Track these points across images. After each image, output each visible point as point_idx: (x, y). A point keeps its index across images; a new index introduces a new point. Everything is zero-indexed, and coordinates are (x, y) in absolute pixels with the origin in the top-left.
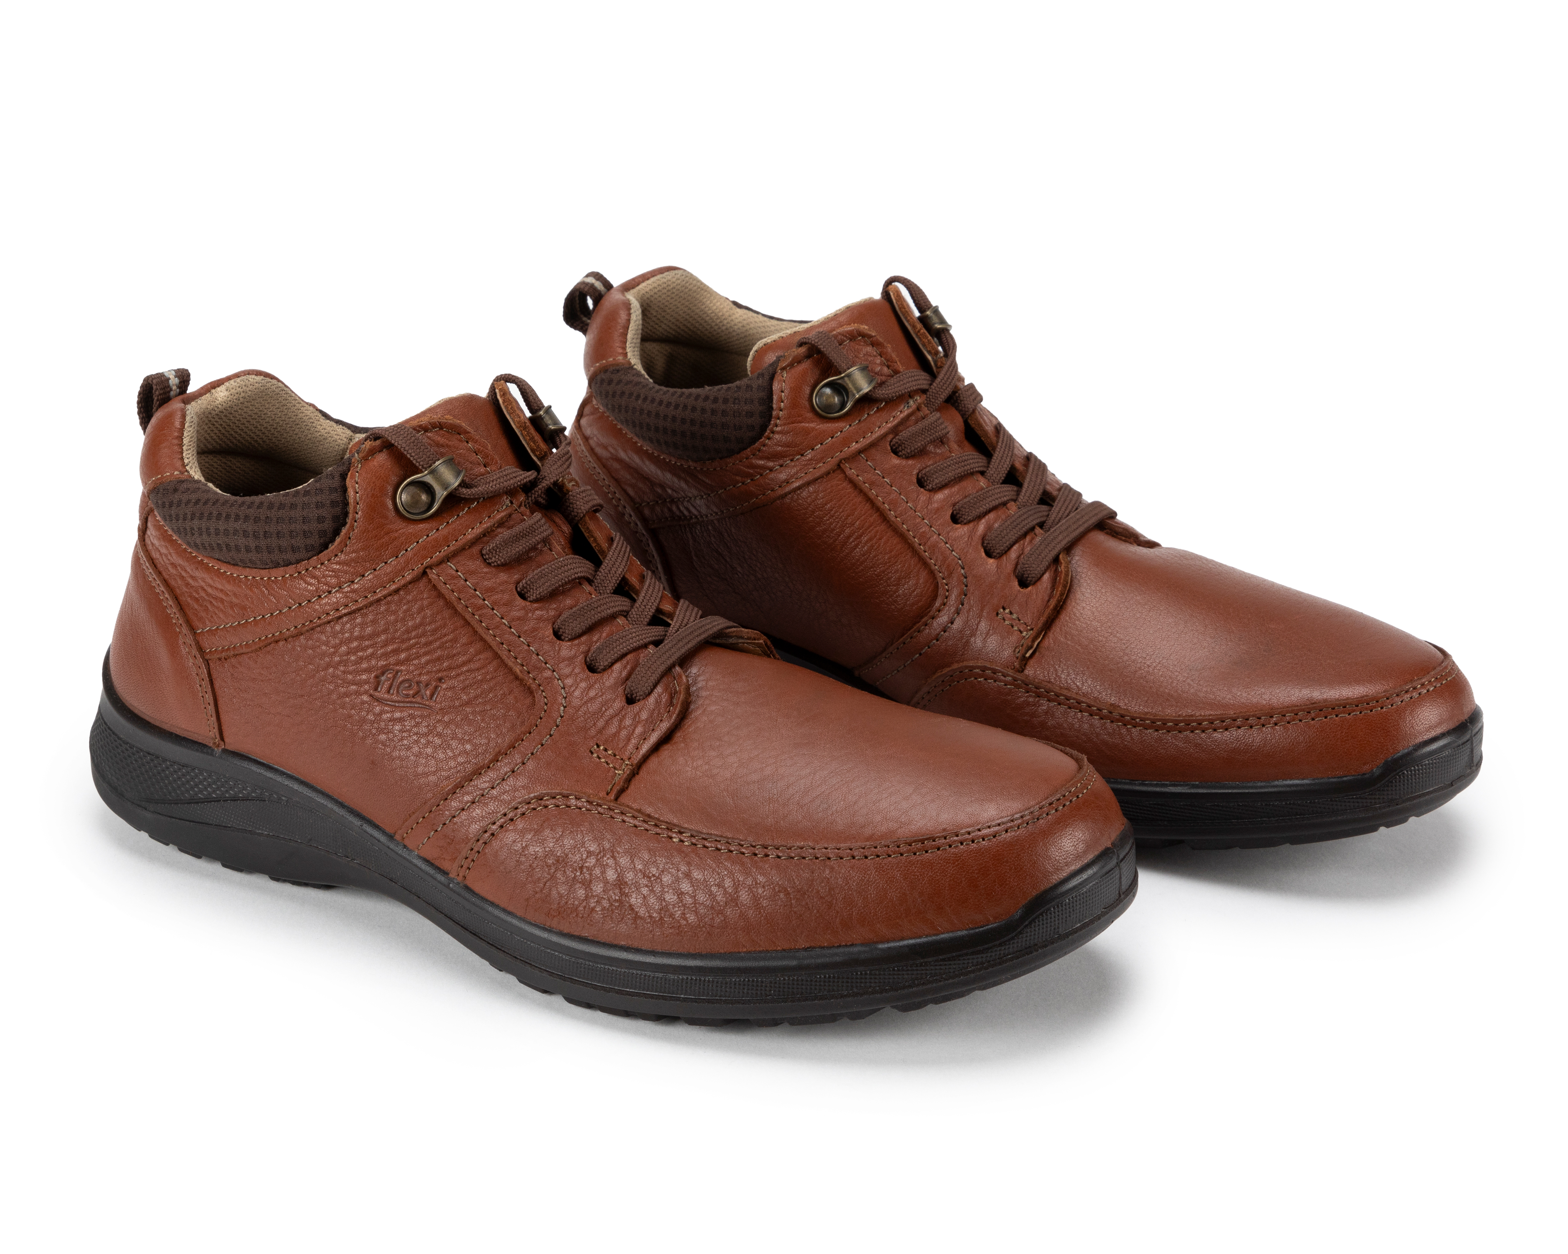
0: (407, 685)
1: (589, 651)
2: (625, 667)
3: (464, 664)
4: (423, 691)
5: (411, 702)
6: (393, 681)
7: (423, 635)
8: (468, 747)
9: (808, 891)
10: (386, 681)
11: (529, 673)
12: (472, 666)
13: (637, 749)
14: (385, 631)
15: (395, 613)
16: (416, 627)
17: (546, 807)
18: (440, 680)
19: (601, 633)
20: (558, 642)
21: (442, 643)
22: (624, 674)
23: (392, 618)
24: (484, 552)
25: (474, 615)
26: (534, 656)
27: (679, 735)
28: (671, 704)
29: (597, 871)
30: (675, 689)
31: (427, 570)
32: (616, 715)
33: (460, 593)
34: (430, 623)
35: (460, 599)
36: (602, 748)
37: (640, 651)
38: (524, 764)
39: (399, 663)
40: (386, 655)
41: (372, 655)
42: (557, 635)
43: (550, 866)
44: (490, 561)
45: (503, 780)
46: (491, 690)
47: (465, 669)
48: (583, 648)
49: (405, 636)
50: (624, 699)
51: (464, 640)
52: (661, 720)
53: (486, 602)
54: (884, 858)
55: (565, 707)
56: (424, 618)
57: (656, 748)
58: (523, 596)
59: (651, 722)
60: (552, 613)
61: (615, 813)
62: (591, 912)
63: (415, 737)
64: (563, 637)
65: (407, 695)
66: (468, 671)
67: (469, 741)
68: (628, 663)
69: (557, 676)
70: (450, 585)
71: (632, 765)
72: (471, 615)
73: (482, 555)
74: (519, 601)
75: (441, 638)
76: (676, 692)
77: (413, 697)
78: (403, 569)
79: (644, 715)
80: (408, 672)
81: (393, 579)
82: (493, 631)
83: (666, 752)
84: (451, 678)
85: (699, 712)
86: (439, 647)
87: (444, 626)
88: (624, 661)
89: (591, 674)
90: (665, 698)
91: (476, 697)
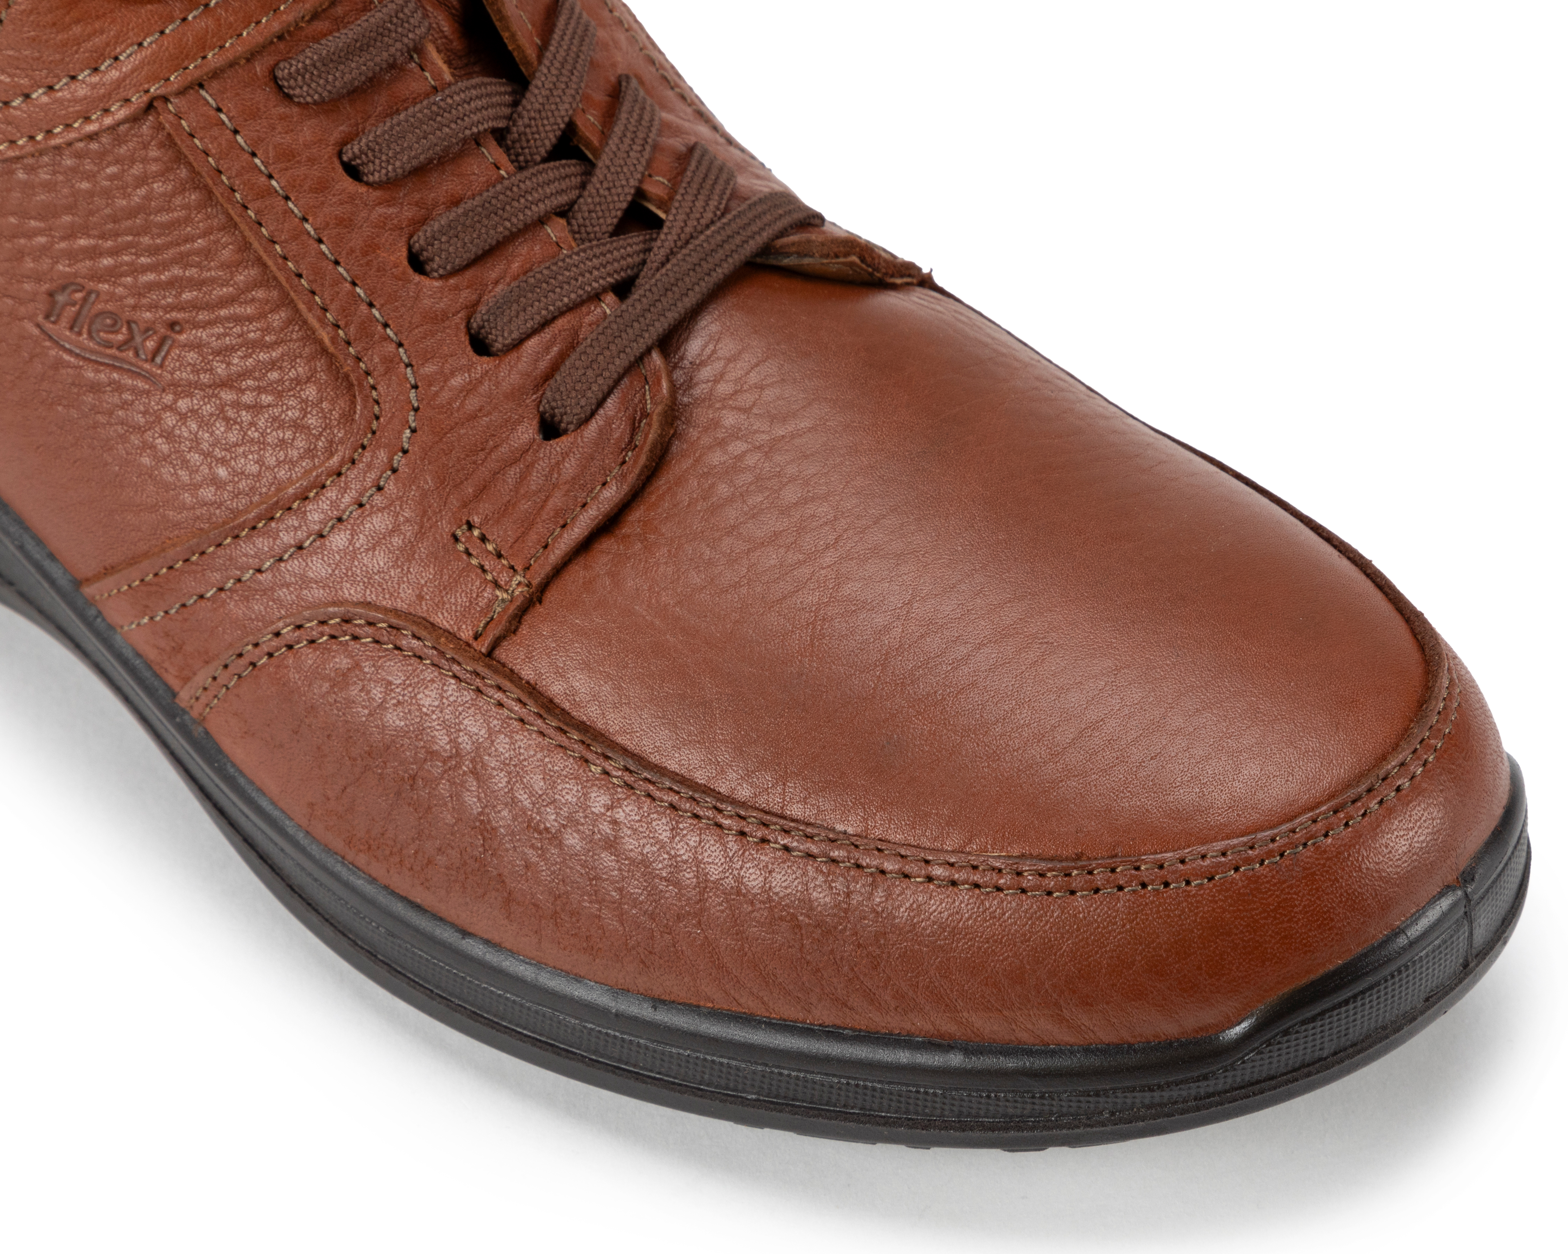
0: (108, 321)
1: (477, 303)
2: (547, 349)
3: (224, 302)
4: (138, 339)
5: (115, 358)
6: (82, 307)
7: (145, 230)
8: (222, 472)
9: (836, 928)
10: (67, 304)
11: (348, 343)
12: (238, 310)
13: (546, 547)
14: (70, 209)
15: (90, 176)
16: (132, 213)
17: (355, 638)
18: (172, 325)
19: (509, 263)
20: (417, 278)
21: (181, 253)
22: (543, 365)
23: (85, 185)
24: (279, 74)
25: (246, 208)
26: (364, 308)
27: (636, 515)
28: (631, 445)
29: (444, 788)
30: (644, 409)
31: (155, 104)
32: (516, 461)
33: (220, 158)
34: (159, 211)
35: (220, 172)
36: (476, 533)
37: (584, 309)
38: (322, 536)
39: (97, 276)
40: (72, 256)
41: (45, 250)
42: (417, 263)
43: (355, 760)
44: (291, 92)
45: (281, 560)
46: (273, 365)
47: (223, 312)
48: (466, 296)
49: (110, 226)
50: (535, 423)
51: (226, 254)
52: (604, 484)
53: (274, 183)
54: (988, 893)
55: (414, 431)
56: (148, 198)
57: (585, 546)
58: (353, 171)
59: (583, 487)
60: (408, 213)
61: (486, 685)
62: (427, 865)
63: (120, 429)
64: (428, 268)
65: (109, 345)
66: (228, 319)
67: (223, 461)
68: (554, 337)
69: (404, 358)
70: (201, 140)
71: (529, 585)
72: (240, 209)
73: (275, 79)
74: (347, 183)
75: (178, 244)
76: (645, 415)
77: (119, 348)
78: (108, 96)
79: (570, 467)
80: (112, 297)
81: (87, 112)
82: (282, 248)
83: (604, 559)
84: (196, 326)
85: (686, 464)
86: (174, 261)
87: (187, 220)
88: (547, 335)
89: (475, 358)
90: (620, 430)
91: (244, 374)
